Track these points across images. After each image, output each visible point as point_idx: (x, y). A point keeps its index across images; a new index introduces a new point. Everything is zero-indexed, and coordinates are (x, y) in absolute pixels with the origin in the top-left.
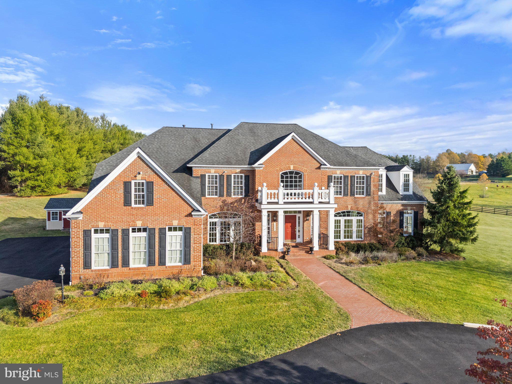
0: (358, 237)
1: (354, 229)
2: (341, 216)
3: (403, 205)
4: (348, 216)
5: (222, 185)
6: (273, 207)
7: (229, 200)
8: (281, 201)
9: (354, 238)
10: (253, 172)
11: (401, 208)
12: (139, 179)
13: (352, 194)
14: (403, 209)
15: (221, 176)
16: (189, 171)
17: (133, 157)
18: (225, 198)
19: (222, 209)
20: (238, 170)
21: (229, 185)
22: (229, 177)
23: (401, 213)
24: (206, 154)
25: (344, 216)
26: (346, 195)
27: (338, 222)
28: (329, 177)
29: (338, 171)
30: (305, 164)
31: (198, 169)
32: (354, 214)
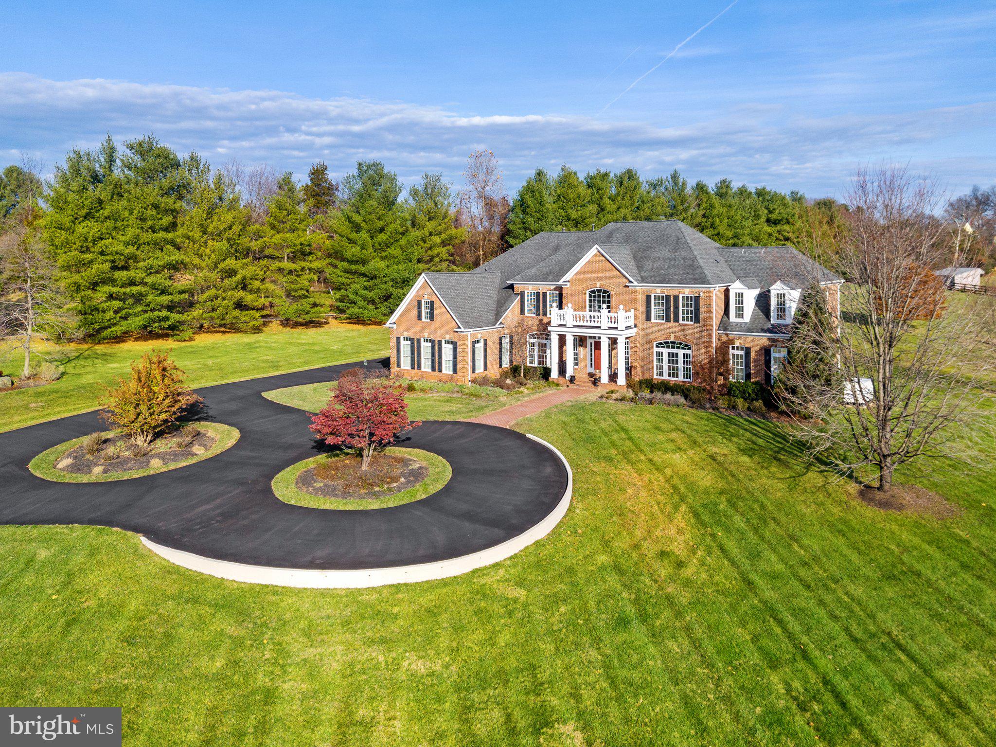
0: (686, 376)
1: (681, 365)
2: (663, 347)
3: (769, 339)
4: (673, 347)
5: (538, 303)
7: (545, 320)
9: (681, 378)
10: (562, 289)
11: (767, 343)
12: (426, 298)
13: (676, 320)
14: (770, 346)
15: (538, 294)
16: (511, 287)
17: (421, 280)
18: (541, 317)
19: (538, 327)
20: (553, 287)
21: (545, 303)
22: (545, 294)
23: (766, 352)
25: (668, 347)
26: (668, 320)
27: (660, 354)
28: (648, 297)
29: (659, 290)
30: (615, 280)
31: (518, 286)
32: (680, 345)
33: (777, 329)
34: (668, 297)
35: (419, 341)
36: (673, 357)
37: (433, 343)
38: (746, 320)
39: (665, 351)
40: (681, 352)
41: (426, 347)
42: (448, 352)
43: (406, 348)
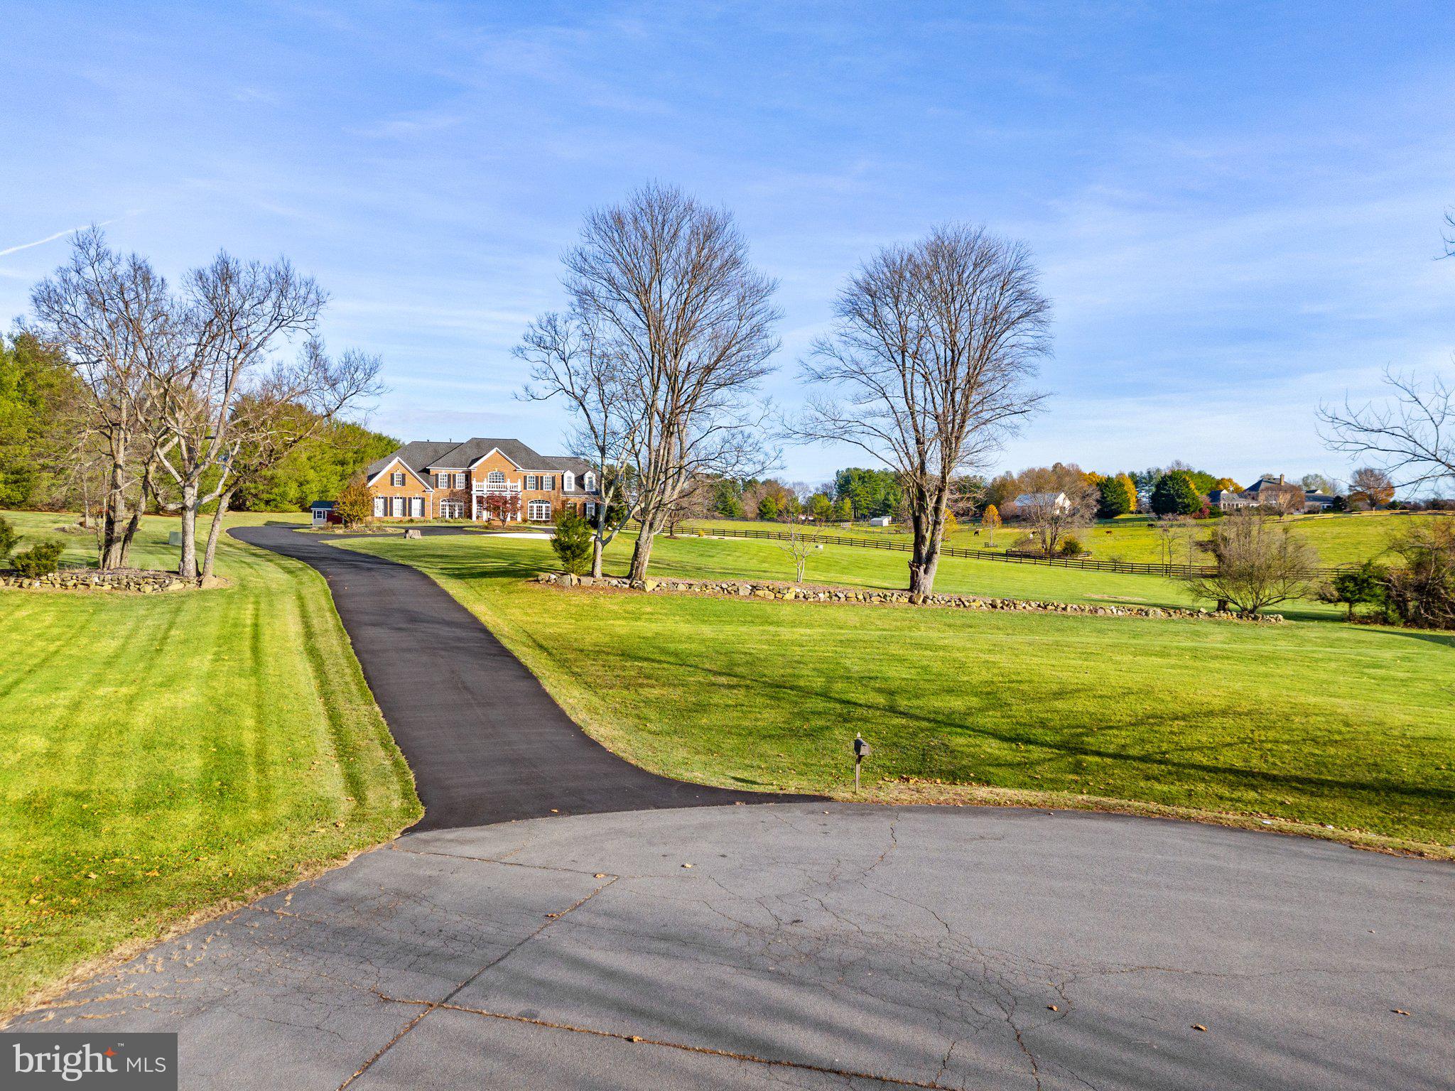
0: (546, 517)
1: (544, 512)
2: (534, 503)
4: (540, 503)
5: (450, 481)
6: (480, 494)
7: (454, 491)
8: (485, 489)
9: (544, 519)
10: (470, 472)
11: (584, 500)
12: (398, 472)
13: (542, 488)
15: (449, 475)
16: (427, 471)
17: (395, 461)
18: (452, 489)
19: (449, 495)
20: (460, 471)
21: (454, 481)
22: (454, 476)
23: (585, 504)
24: (440, 461)
25: (537, 503)
26: (537, 489)
27: (532, 507)
28: (525, 477)
29: (532, 473)
30: (507, 468)
31: (433, 470)
32: (543, 502)
33: (588, 493)
34: (537, 477)
35: (391, 499)
36: (540, 509)
37: (404, 499)
38: (573, 489)
39: (535, 505)
40: (544, 505)
41: (397, 504)
42: (416, 505)
43: (379, 504)
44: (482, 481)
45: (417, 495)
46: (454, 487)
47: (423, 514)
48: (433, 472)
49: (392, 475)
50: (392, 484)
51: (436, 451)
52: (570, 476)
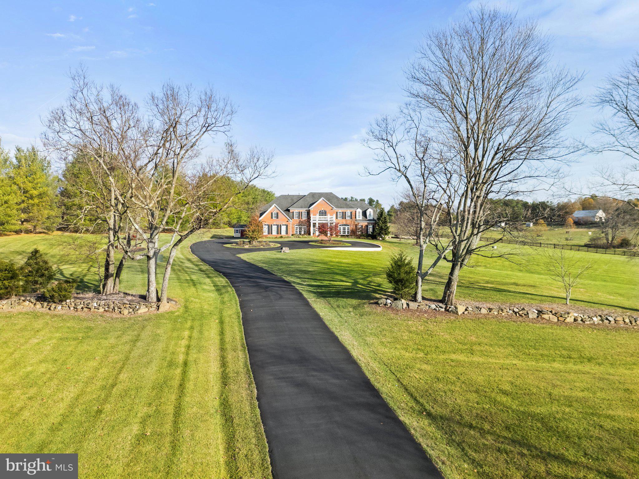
0: (348, 233)
1: (346, 231)
5: (299, 215)
6: (314, 222)
7: (302, 220)
8: (317, 219)
9: (346, 234)
10: (309, 210)
11: (367, 224)
12: (275, 212)
13: (345, 218)
15: (299, 212)
16: (288, 210)
17: (273, 206)
18: (300, 219)
19: (299, 222)
20: (305, 210)
21: (302, 215)
22: (302, 212)
23: (367, 226)
24: (295, 205)
26: (343, 218)
27: (340, 228)
28: (337, 213)
29: (340, 210)
30: (327, 208)
31: (292, 210)
32: (346, 225)
33: (369, 220)
34: (343, 212)
35: (271, 226)
36: (344, 229)
37: (278, 226)
38: (361, 218)
39: (342, 227)
40: (346, 227)
41: (274, 228)
42: (284, 228)
43: (265, 229)
44: (316, 215)
45: (284, 224)
46: (302, 218)
47: (287, 233)
48: (291, 211)
49: (272, 213)
50: (272, 218)
51: (292, 200)
52: (359, 211)
